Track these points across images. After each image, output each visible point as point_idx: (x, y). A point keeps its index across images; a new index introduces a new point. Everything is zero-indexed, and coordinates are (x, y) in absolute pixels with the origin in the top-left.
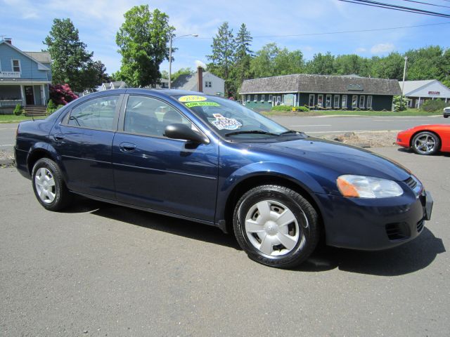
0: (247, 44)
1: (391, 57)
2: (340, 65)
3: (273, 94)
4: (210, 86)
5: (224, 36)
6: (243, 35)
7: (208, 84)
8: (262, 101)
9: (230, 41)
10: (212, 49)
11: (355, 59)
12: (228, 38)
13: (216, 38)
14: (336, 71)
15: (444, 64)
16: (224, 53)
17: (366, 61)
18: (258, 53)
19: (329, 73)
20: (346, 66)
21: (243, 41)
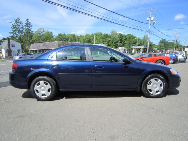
0: (30, 28)
1: (87, 35)
2: (69, 38)
3: (46, 50)
4: (14, 46)
5: (18, 24)
6: (28, 24)
7: (13, 46)
8: (38, 53)
9: (21, 26)
10: (12, 29)
11: (74, 36)
12: (20, 25)
13: (14, 24)
14: (67, 40)
15: (104, 38)
16: (18, 31)
17: (78, 37)
18: (36, 32)
19: (65, 41)
20: (71, 38)
21: (28, 26)
